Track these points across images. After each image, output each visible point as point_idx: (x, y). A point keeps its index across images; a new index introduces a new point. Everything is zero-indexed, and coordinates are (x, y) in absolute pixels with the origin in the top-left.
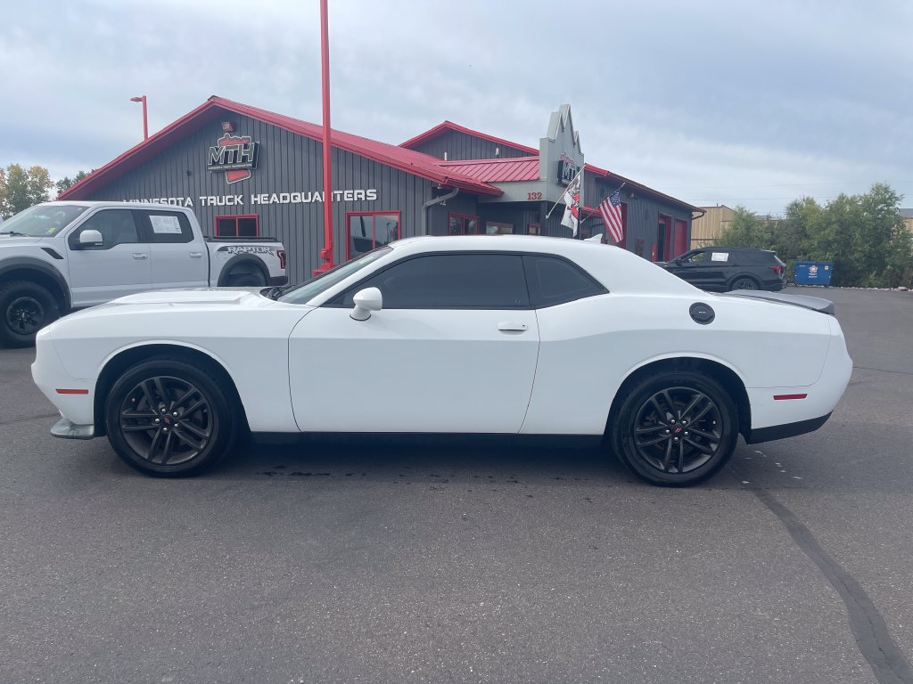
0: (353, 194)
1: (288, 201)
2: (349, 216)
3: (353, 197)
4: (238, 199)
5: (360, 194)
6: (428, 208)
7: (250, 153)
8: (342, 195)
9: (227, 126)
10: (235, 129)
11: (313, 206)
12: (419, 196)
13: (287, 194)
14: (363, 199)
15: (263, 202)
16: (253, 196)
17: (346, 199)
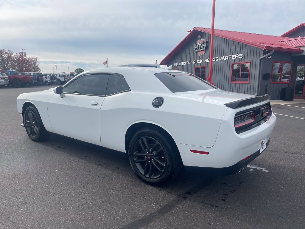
0: (235, 56)
1: (215, 61)
2: (233, 65)
3: (235, 57)
4: (201, 61)
5: (237, 56)
6: (261, 60)
7: (205, 45)
8: (231, 57)
9: (199, 36)
10: (202, 37)
11: (222, 62)
12: (258, 55)
13: (215, 58)
14: (238, 58)
15: (208, 61)
16: (205, 59)
17: (232, 58)
